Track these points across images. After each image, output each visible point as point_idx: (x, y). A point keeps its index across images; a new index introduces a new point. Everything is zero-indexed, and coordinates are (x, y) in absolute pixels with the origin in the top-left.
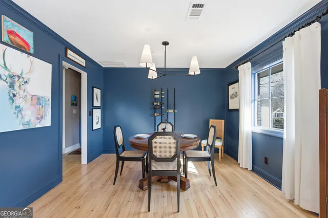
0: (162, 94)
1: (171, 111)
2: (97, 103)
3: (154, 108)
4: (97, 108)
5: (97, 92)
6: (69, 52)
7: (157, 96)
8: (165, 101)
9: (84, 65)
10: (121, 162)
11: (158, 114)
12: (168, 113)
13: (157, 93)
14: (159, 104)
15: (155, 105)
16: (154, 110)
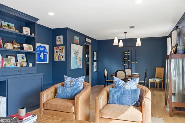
0: (128, 53)
1: (133, 63)
2: (95, 59)
3: (124, 61)
4: (95, 61)
5: (95, 53)
6: (86, 39)
7: (125, 55)
8: (130, 57)
9: (90, 42)
10: (106, 83)
11: (126, 64)
12: (132, 64)
13: (125, 53)
14: (126, 59)
15: (125, 60)
16: (124, 62)
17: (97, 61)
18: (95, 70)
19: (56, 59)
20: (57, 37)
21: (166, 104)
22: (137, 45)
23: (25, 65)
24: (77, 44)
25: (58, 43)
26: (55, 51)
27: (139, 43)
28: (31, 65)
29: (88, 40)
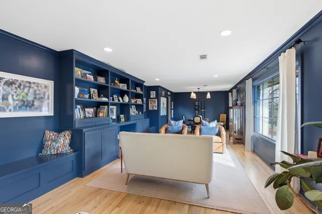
0: (199, 103)
1: (203, 110)
2: (172, 108)
3: (195, 109)
5: (172, 103)
7: (196, 104)
8: (200, 106)
12: (201, 111)
13: (196, 102)
14: (197, 107)
17: (174, 109)
18: (172, 117)
19: (150, 108)
20: (151, 92)
21: (230, 138)
22: (207, 98)
23: (137, 113)
24: (163, 97)
25: (151, 97)
26: (150, 103)
27: (209, 96)
28: (140, 113)
29: (169, 93)
